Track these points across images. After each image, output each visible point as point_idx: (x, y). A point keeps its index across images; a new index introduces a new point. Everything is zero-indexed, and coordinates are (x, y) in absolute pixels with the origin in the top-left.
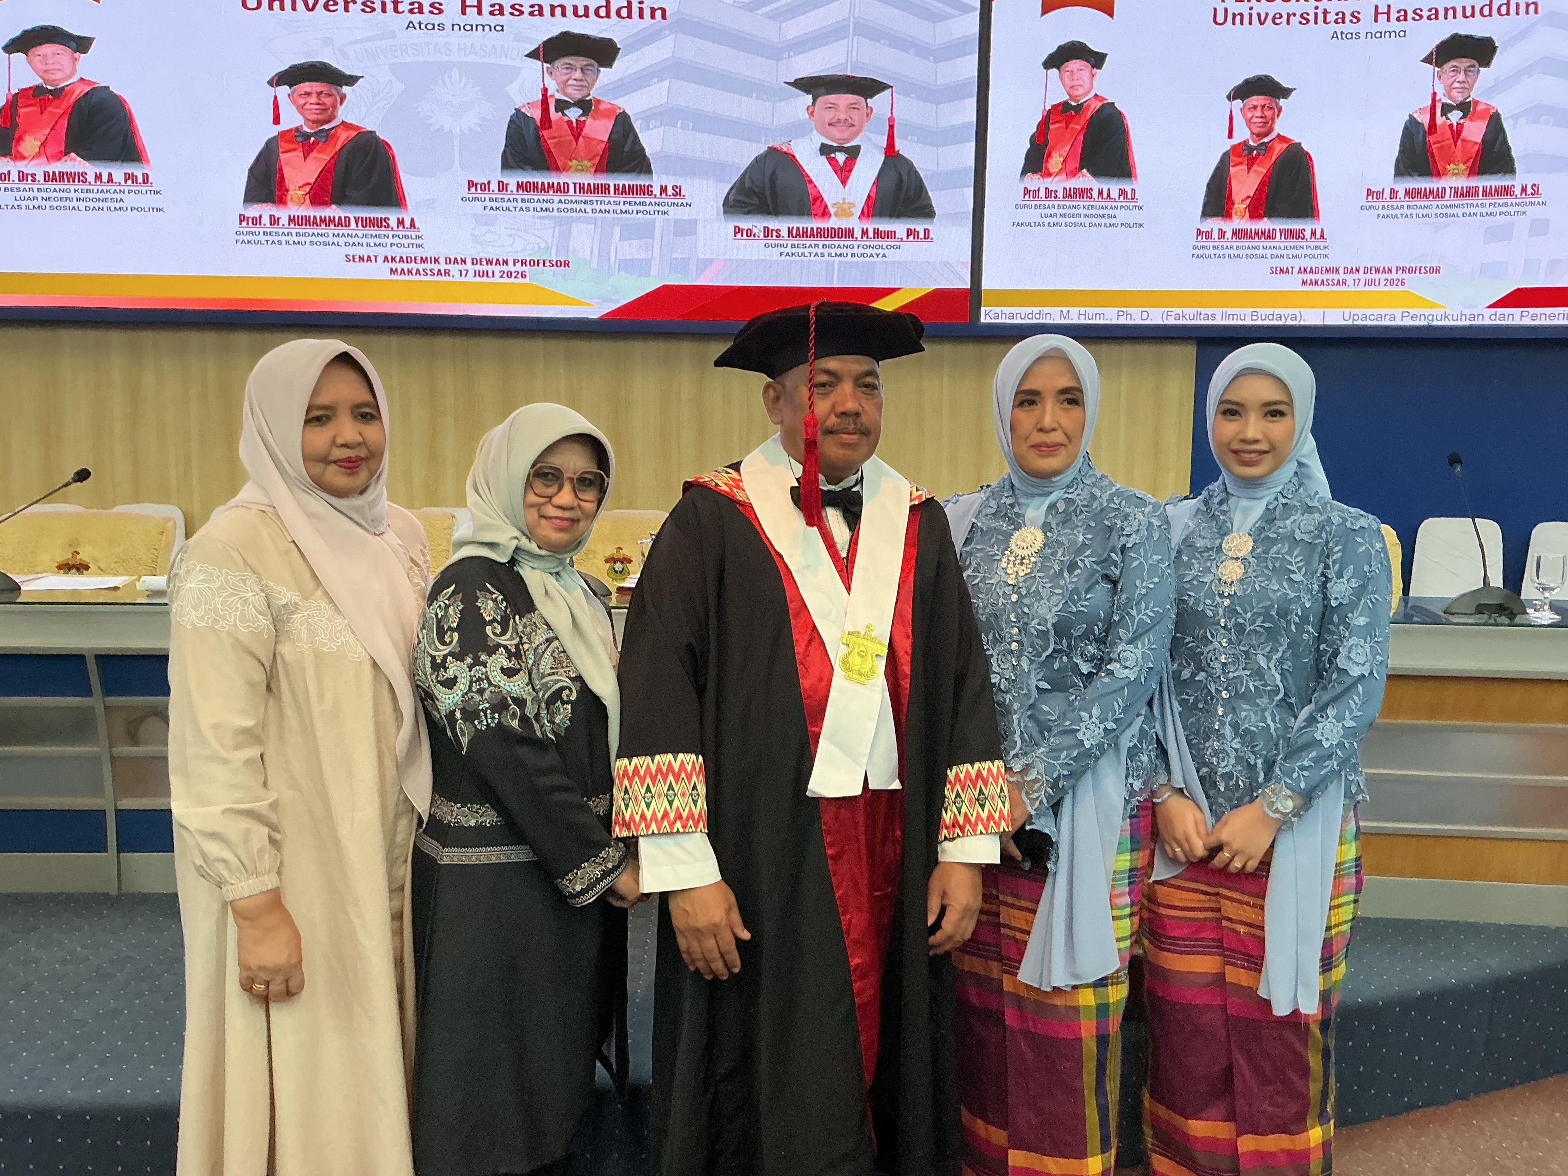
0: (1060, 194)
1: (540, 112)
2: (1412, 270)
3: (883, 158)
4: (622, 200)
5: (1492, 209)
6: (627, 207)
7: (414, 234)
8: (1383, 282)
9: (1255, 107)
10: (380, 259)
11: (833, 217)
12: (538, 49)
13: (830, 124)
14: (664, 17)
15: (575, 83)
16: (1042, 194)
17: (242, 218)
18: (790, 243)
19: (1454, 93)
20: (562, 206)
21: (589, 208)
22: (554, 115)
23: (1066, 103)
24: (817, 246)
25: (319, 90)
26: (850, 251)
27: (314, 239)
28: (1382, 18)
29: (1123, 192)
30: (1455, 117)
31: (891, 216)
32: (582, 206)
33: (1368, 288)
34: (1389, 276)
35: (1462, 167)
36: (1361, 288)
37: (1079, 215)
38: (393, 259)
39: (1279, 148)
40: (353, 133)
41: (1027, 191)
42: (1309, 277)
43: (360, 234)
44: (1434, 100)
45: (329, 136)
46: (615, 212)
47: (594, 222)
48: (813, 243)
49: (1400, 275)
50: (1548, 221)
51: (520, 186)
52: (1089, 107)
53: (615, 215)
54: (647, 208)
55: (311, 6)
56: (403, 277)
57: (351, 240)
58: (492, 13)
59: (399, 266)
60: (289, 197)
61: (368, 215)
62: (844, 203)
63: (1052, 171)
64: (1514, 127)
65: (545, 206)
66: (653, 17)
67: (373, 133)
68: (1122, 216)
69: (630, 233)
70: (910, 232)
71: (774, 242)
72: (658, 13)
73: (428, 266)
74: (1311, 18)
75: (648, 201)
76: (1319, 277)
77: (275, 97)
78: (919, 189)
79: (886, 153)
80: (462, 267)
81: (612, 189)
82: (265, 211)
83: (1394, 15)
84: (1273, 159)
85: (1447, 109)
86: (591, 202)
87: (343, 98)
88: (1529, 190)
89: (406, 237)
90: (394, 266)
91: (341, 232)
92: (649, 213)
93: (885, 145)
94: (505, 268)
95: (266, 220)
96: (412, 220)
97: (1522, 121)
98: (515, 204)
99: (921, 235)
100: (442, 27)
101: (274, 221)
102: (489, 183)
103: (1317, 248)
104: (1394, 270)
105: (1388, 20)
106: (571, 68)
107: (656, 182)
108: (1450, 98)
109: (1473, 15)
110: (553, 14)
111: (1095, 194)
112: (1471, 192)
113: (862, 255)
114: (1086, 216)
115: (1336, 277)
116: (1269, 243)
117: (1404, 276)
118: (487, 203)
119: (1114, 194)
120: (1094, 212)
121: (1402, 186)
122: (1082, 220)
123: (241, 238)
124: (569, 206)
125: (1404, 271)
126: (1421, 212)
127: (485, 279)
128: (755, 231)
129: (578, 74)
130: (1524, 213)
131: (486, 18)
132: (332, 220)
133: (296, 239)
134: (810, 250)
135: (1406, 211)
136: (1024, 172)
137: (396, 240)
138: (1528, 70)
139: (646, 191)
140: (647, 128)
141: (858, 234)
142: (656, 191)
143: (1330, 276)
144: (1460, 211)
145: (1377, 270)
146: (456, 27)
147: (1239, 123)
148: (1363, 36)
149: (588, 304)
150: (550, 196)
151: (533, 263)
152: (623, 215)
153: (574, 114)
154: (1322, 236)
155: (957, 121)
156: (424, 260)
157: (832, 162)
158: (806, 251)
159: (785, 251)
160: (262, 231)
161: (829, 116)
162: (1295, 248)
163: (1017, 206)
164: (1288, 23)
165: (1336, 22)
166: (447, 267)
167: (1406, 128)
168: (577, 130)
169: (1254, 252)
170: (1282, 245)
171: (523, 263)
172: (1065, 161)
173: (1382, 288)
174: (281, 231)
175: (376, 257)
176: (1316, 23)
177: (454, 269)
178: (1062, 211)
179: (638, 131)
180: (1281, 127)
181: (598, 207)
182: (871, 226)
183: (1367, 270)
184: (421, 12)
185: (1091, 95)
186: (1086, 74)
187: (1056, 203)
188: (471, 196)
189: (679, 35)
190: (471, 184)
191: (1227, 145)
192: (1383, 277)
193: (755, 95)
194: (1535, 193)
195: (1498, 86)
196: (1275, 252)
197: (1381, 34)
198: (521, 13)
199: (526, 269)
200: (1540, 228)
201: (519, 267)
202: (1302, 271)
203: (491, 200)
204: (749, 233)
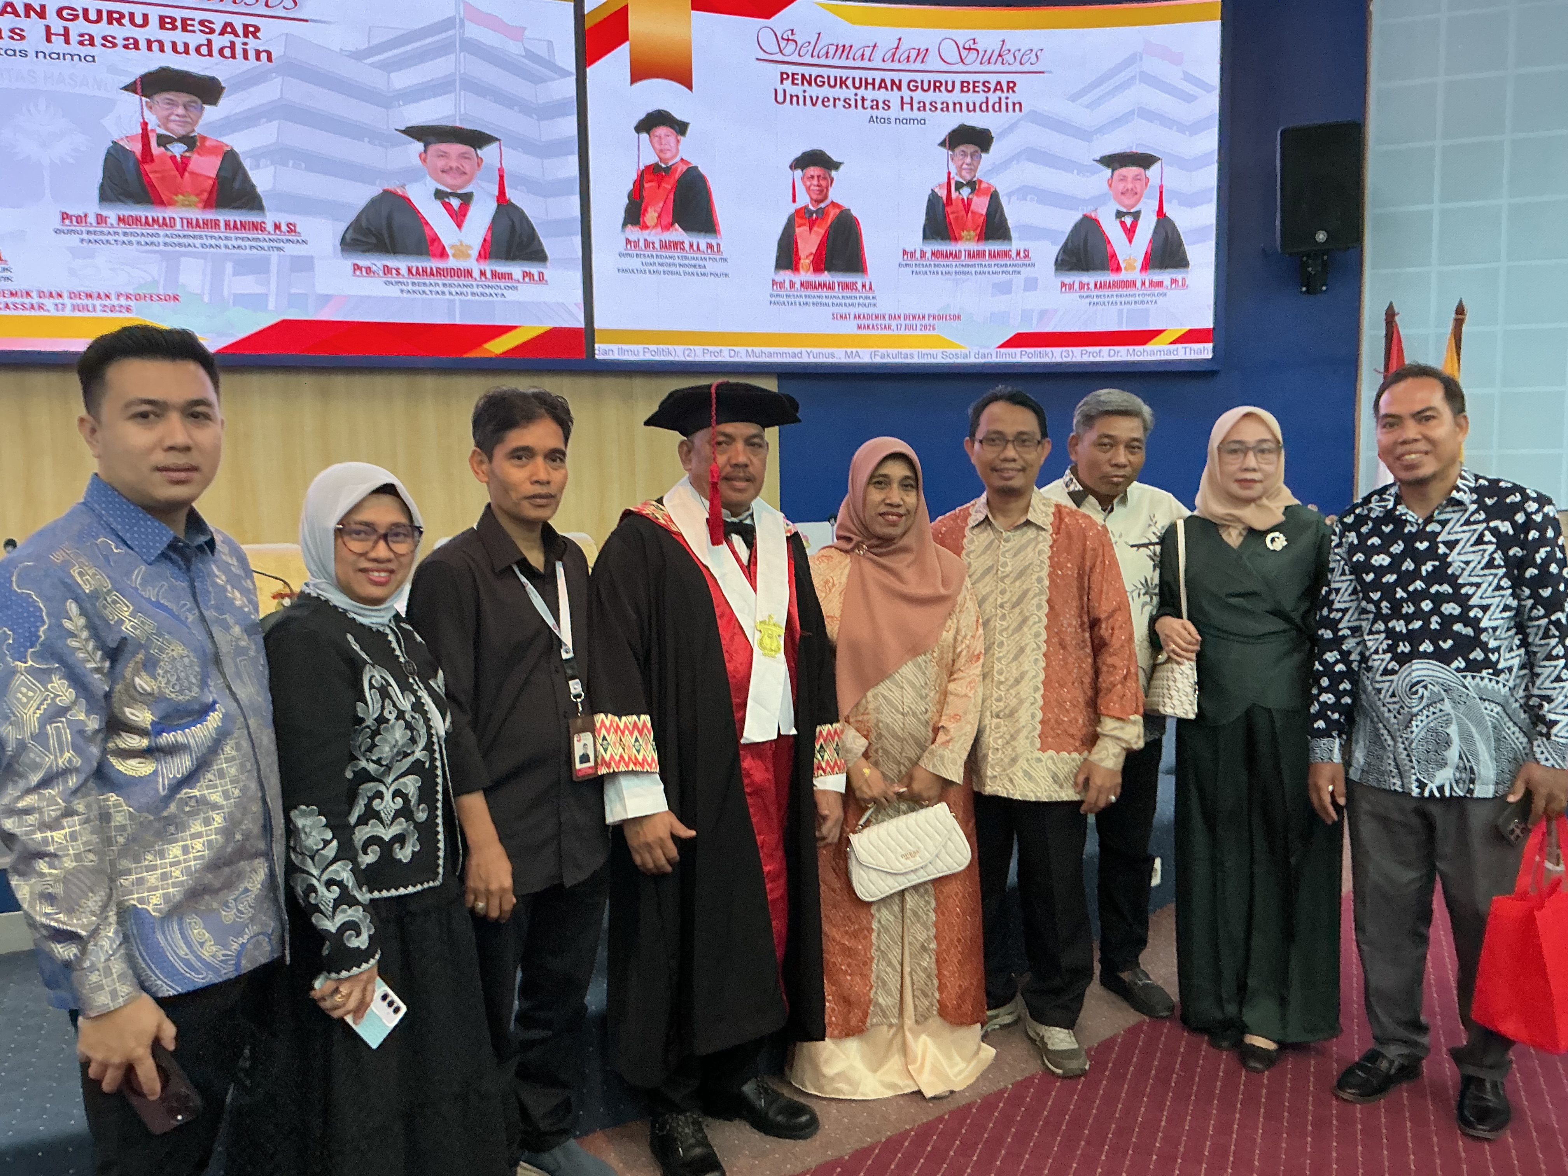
0: (657, 245)
1: (140, 146)
2: (940, 317)
3: (495, 205)
4: (233, 235)
5: (996, 269)
6: (240, 242)
8: (919, 327)
9: (812, 177)
12: (135, 82)
13: (443, 171)
14: (270, 59)
15: (177, 118)
16: (642, 244)
18: (410, 281)
19: (964, 173)
20: (168, 240)
21: (197, 242)
22: (156, 150)
23: (657, 164)
24: (436, 284)
26: (469, 290)
28: (907, 107)
29: (709, 246)
30: (965, 192)
32: (191, 241)
33: (908, 332)
34: (923, 322)
35: (972, 233)
36: (902, 332)
37: (674, 265)
39: (833, 213)
41: (628, 241)
42: (862, 322)
46: (226, 247)
47: (204, 256)
48: (433, 282)
49: (931, 322)
50: (1036, 279)
51: (121, 220)
52: (676, 169)
53: (228, 251)
54: (261, 244)
58: (81, 43)
65: (149, 239)
66: (258, 58)
68: (711, 266)
69: (244, 267)
70: (526, 275)
71: (394, 280)
72: (264, 56)
73: (18, 300)
74: (853, 103)
75: (261, 237)
76: (870, 322)
78: (532, 236)
79: (498, 201)
80: (59, 301)
81: (222, 225)
83: (915, 106)
84: (829, 222)
85: (959, 186)
86: (201, 237)
88: (1022, 254)
92: (262, 248)
93: (496, 193)
94: (107, 302)
97: (1014, 198)
98: (117, 237)
99: (537, 278)
100: (24, 53)
102: (86, 216)
103: (867, 298)
104: (927, 317)
105: (912, 109)
106: (172, 103)
107: (269, 219)
108: (961, 177)
109: (974, 110)
110: (150, 48)
111: (687, 246)
112: (980, 254)
113: (481, 294)
114: (680, 265)
115: (883, 322)
116: (830, 293)
117: (935, 322)
118: (85, 236)
119: (703, 247)
120: (687, 262)
121: (929, 248)
122: (678, 269)
124: (176, 240)
125: (934, 318)
126: (944, 270)
127: (85, 314)
128: (374, 268)
129: (180, 111)
130: (1019, 273)
131: (74, 47)
134: (431, 288)
135: (932, 269)
136: (624, 225)
138: (1016, 157)
139: (258, 227)
140: (258, 166)
141: (476, 274)
142: (270, 227)
143: (879, 322)
144: (973, 270)
145: (914, 317)
146: (41, 55)
148: (893, 121)
150: (156, 228)
151: (138, 297)
152: (235, 251)
153: (177, 149)
154: (871, 288)
155: (562, 175)
156: (13, 294)
157: (447, 206)
158: (427, 289)
159: (406, 288)
161: (441, 163)
162: (850, 297)
163: (620, 255)
164: (835, 106)
165: (872, 107)
166: (41, 301)
167: (929, 200)
168: (182, 166)
169: (819, 300)
170: (840, 295)
171: (128, 297)
172: (659, 217)
173: (918, 332)
176: (856, 107)
177: (49, 303)
178: (660, 260)
179: (247, 169)
180: (834, 195)
181: (208, 242)
183: (906, 317)
185: (677, 159)
186: (672, 140)
187: (654, 253)
188: (64, 228)
189: (285, 78)
190: (65, 216)
191: (792, 208)
192: (919, 322)
193: (366, 139)
194: (1026, 256)
195: (996, 169)
196: (835, 301)
197: (907, 121)
198: (114, 45)
199: (132, 303)
200: (1031, 285)
201: (123, 301)
202: (857, 317)
203: (88, 232)
204: (369, 271)
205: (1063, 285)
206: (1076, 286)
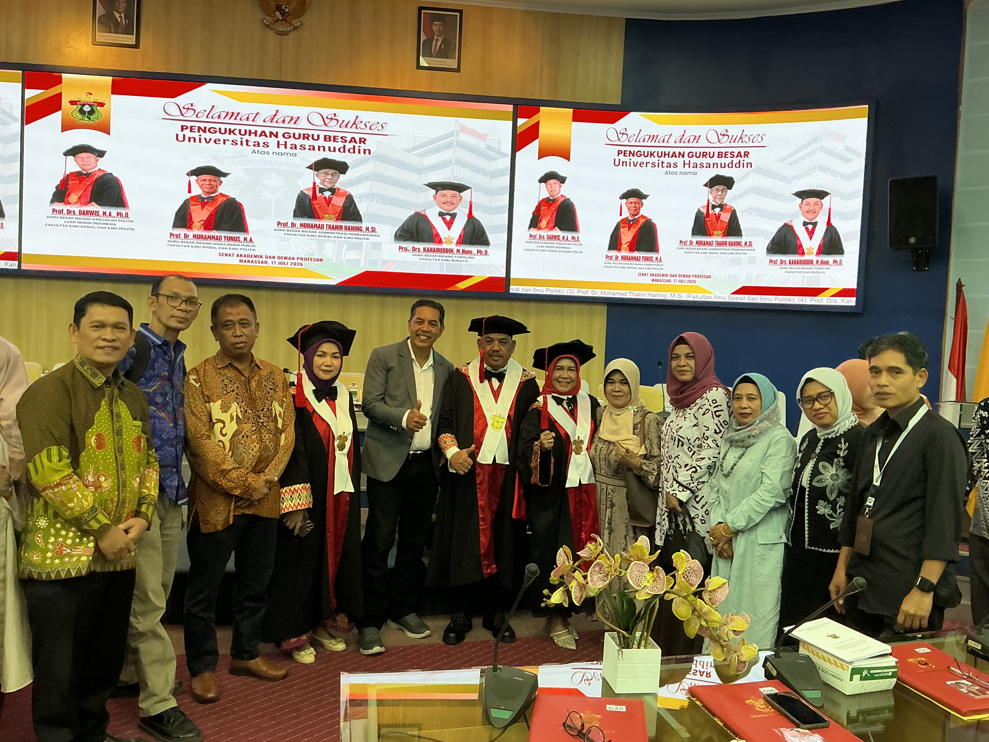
0: (546, 237)
2: (699, 276)
3: (467, 218)
4: (348, 233)
5: (732, 251)
6: (350, 236)
7: (251, 245)
8: (687, 281)
9: (632, 203)
10: (235, 255)
11: (444, 244)
12: (312, 165)
13: (443, 203)
14: (370, 153)
16: (538, 237)
17: (171, 235)
18: (424, 254)
19: (717, 200)
20: (320, 234)
21: (333, 235)
22: (318, 194)
23: (548, 197)
25: (210, 178)
26: (451, 259)
27: (205, 245)
28: (687, 166)
29: (573, 238)
30: (717, 210)
31: (470, 244)
32: (330, 235)
33: (680, 284)
34: (689, 279)
35: (720, 232)
36: (677, 283)
37: (554, 247)
38: (241, 256)
39: (642, 221)
40: (225, 199)
41: (531, 236)
42: (654, 278)
43: (226, 243)
44: (708, 203)
45: (214, 199)
46: (345, 238)
47: (335, 242)
48: (435, 255)
49: (694, 279)
50: (756, 257)
51: (301, 225)
52: (558, 200)
54: (360, 237)
55: (208, 141)
56: (245, 264)
57: (222, 246)
58: (291, 148)
59: (244, 259)
60: (194, 226)
61: (230, 235)
62: (449, 237)
63: (542, 227)
64: (742, 216)
65: (312, 234)
66: (365, 153)
67: (234, 199)
68: (573, 248)
69: (351, 247)
70: (479, 252)
71: (417, 254)
72: (367, 152)
73: (257, 259)
74: (656, 165)
75: (360, 233)
77: (190, 181)
78: (483, 233)
80: (273, 260)
81: (344, 228)
82: (182, 232)
83: (692, 165)
84: (639, 226)
85: (714, 207)
86: (334, 233)
87: (221, 183)
88: (748, 244)
89: (248, 246)
90: (241, 258)
91: (217, 243)
93: (468, 213)
94: (293, 261)
95: (182, 236)
96: (251, 238)
97: (745, 214)
98: (299, 233)
99: (484, 253)
100: (268, 153)
101: (186, 236)
102: (287, 223)
103: (658, 265)
104: (691, 276)
105: (689, 167)
106: (326, 174)
107: (364, 225)
108: (715, 202)
109: (725, 167)
110: (319, 150)
111: (561, 238)
112: (724, 244)
113: (457, 261)
114: (557, 247)
115: (666, 278)
116: (638, 262)
117: (696, 279)
118: (286, 232)
119: (570, 238)
120: (561, 246)
122: (555, 249)
123: (170, 243)
124: (324, 234)
125: (695, 277)
126: (703, 251)
127: (283, 266)
128: (408, 248)
129: (330, 177)
130: (746, 254)
131: (288, 150)
132: (213, 237)
133: (196, 245)
134: (433, 258)
135: (696, 251)
136: (530, 228)
137: (243, 247)
138: (747, 192)
139: (359, 229)
140: (361, 202)
141: (455, 251)
142: (364, 229)
143: (664, 278)
144: (719, 252)
145: (684, 276)
146: (275, 154)
147: (625, 209)
148: (678, 173)
149: (331, 278)
150: (315, 230)
151: (306, 259)
152: (348, 239)
153: (327, 194)
154: (660, 260)
155: (500, 204)
156: (255, 256)
157: (444, 219)
158: (432, 258)
159: (422, 257)
160: (180, 240)
161: (443, 199)
162: (649, 265)
163: (527, 242)
164: (646, 166)
165: (667, 167)
166: (266, 260)
167: (696, 214)
168: (329, 201)
169: (631, 266)
170: (643, 263)
171: (302, 259)
172: (548, 223)
173: (686, 284)
174: (189, 241)
175: (233, 254)
176: (658, 166)
177: (269, 261)
179: (356, 202)
180: (643, 212)
181: (337, 235)
182: (461, 248)
183: (680, 276)
184: (259, 146)
185: (559, 195)
186: (557, 186)
187: (544, 241)
188: (279, 228)
189: (376, 161)
190: (279, 223)
191: (620, 218)
192: (687, 279)
193: (410, 189)
194: (750, 245)
195: (735, 198)
196: (640, 266)
197: (686, 173)
198: (305, 149)
199: (303, 262)
200: (752, 260)
201: (299, 261)
202: (652, 275)
203: (288, 230)
204: (406, 249)
205: (771, 261)
206: (779, 262)
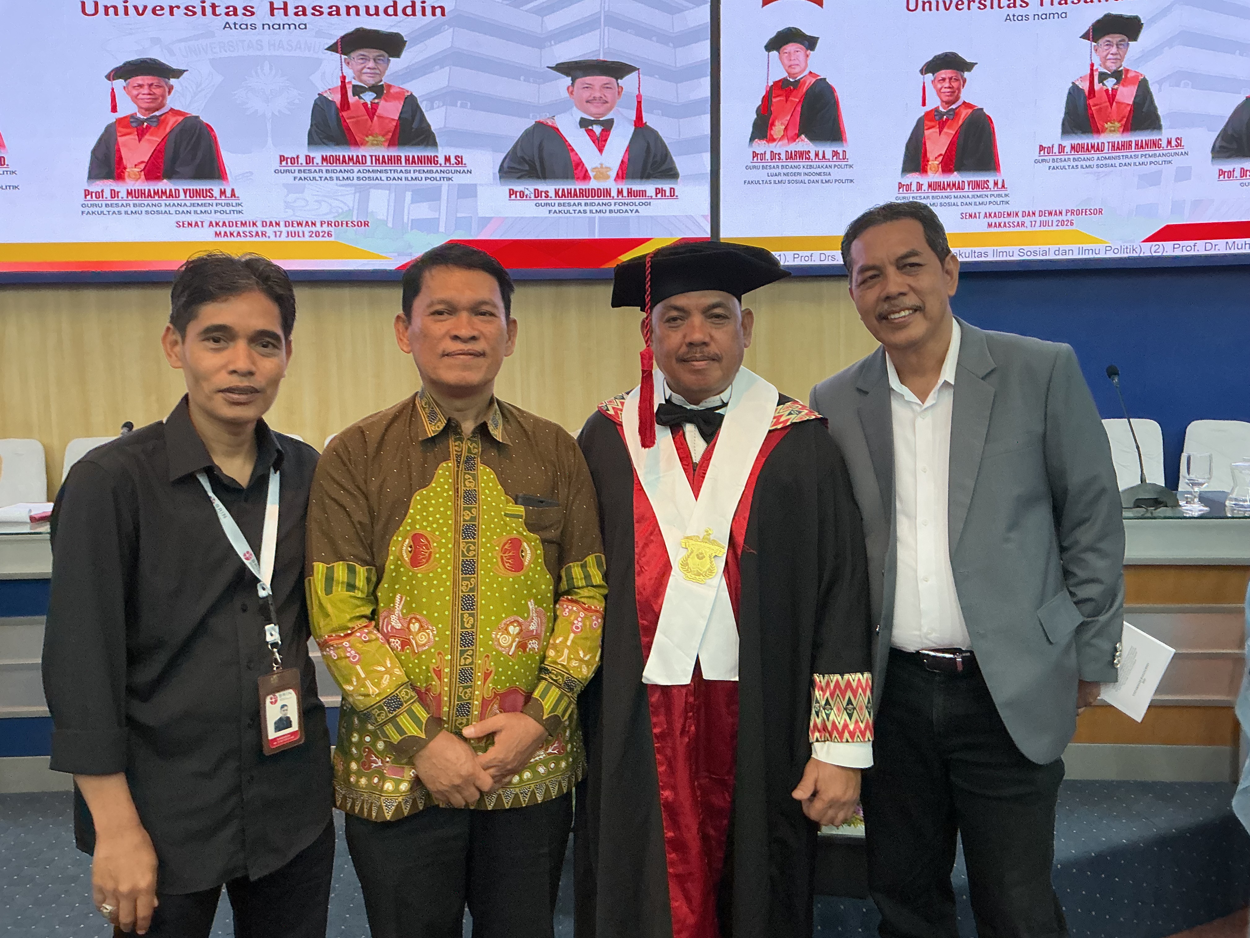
0: (783, 156)
1: (340, 96)
2: (1079, 212)
3: (633, 128)
4: (412, 169)
5: (1143, 160)
6: (417, 175)
7: (234, 202)
8: (1055, 224)
9: (944, 79)
10: (206, 224)
11: (592, 179)
12: (336, 43)
13: (588, 102)
14: (443, 14)
15: (369, 71)
16: (768, 156)
17: (87, 193)
18: (557, 202)
20: (362, 175)
21: (384, 176)
22: (352, 99)
24: (580, 204)
25: (150, 82)
26: (608, 208)
27: (149, 209)
29: (835, 154)
30: (1110, 83)
31: (642, 178)
32: (378, 175)
33: (1043, 229)
34: (1060, 218)
35: (1117, 125)
36: (1037, 228)
37: (799, 174)
38: (217, 224)
39: (965, 113)
40: (181, 119)
41: (755, 155)
42: (993, 220)
43: (188, 203)
44: (1092, 70)
45: (161, 121)
46: (406, 179)
47: (388, 188)
48: (576, 202)
49: (1069, 218)
50: (1190, 167)
51: (324, 159)
52: (805, 82)
53: (407, 182)
54: (434, 175)
55: (141, 12)
56: (226, 239)
57: (180, 209)
58: (296, 14)
59: (223, 230)
60: (126, 174)
61: (195, 188)
62: (602, 167)
63: (775, 137)
64: (1160, 90)
65: (346, 175)
66: (434, 14)
67: (197, 117)
68: (836, 173)
69: (420, 196)
70: (658, 191)
71: (543, 202)
72: (438, 11)
73: (247, 229)
74: (988, 3)
75: (434, 169)
76: (1002, 220)
77: (113, 89)
79: (635, 125)
80: (277, 229)
81: (403, 160)
82: (106, 186)
84: (960, 122)
85: (1103, 77)
86: (386, 172)
87: (171, 88)
88: (1174, 143)
89: (228, 205)
90: (218, 229)
91: (172, 202)
92: (435, 179)
93: (634, 118)
94: (314, 229)
95: (107, 194)
96: (233, 190)
97: (1166, 85)
98: (321, 175)
99: (668, 194)
100: (254, 27)
101: (114, 194)
102: (298, 157)
103: (999, 196)
104: (1064, 213)
105: (1052, 4)
106: (365, 58)
107: (441, 153)
108: (1106, 68)
110: (348, 14)
111: (812, 155)
112: (1126, 146)
113: (619, 211)
114: (806, 174)
115: (1016, 219)
116: (959, 193)
117: (1073, 217)
118: (297, 174)
119: (829, 155)
120: (812, 171)
121: (1067, 143)
122: (803, 178)
123: (86, 210)
124: (367, 175)
125: (1072, 213)
126: (1084, 163)
127: (296, 239)
128: (527, 192)
129: (371, 64)
130: (1170, 162)
131: (291, 18)
132: (164, 193)
133: (134, 210)
134: (575, 208)
135: (1072, 163)
136: (752, 139)
137: (219, 208)
138: (1170, 43)
139: (432, 160)
140: (432, 108)
141: (614, 193)
142: (441, 160)
143: (1011, 219)
144: (1117, 162)
145: (1050, 213)
146: (266, 27)
147: (931, 93)
148: (1031, 17)
149: (386, 258)
150: (351, 166)
151: (337, 224)
152: (413, 182)
153: (368, 97)
154: (1003, 186)
155: (694, 97)
156: (243, 224)
157: (590, 133)
158: (571, 209)
159: (553, 209)
160: (104, 203)
161: (586, 94)
162: (980, 196)
163: (747, 167)
164: (969, 8)
165: (1009, 6)
166: (264, 229)
167: (1069, 93)
168: (372, 110)
169: (947, 201)
170: (970, 194)
171: (329, 224)
172: (786, 129)
173: (1054, 228)
174: (120, 203)
175: (202, 222)
176: (992, 8)
177: (269, 231)
178: (785, 171)
179: (424, 110)
180: (966, 95)
181: (392, 175)
182: (625, 187)
183: (1041, 213)
184: (235, 14)
185: (806, 72)
186: (801, 55)
187: (780, 164)
188: (283, 168)
189: (457, 29)
190: (282, 159)
192: (1055, 218)
193: (522, 78)
194: (1179, 145)
195: (1146, 56)
196: (965, 200)
197: (1046, 16)
198: (321, 13)
199: (332, 229)
200: (1183, 174)
201: (325, 228)
202: (988, 215)
203: (300, 171)
204: (522, 195)
205: (1222, 173)
206: (1237, 174)
